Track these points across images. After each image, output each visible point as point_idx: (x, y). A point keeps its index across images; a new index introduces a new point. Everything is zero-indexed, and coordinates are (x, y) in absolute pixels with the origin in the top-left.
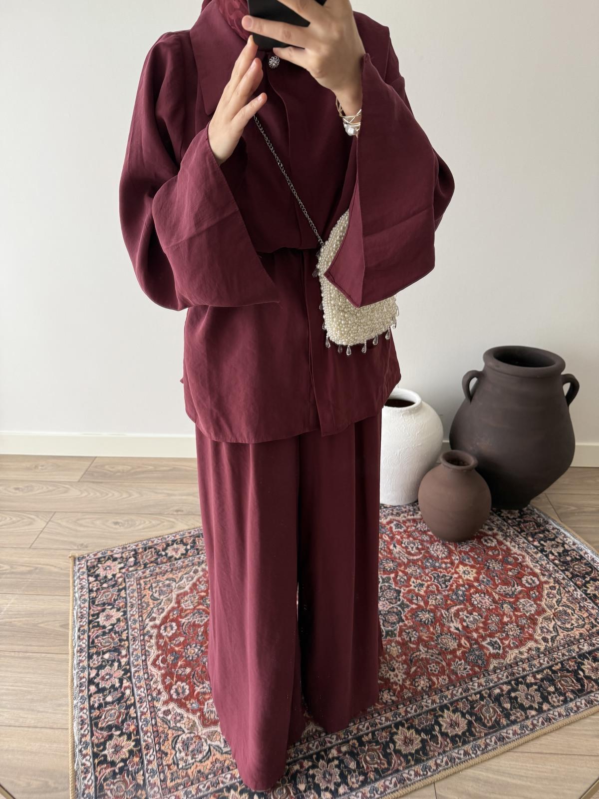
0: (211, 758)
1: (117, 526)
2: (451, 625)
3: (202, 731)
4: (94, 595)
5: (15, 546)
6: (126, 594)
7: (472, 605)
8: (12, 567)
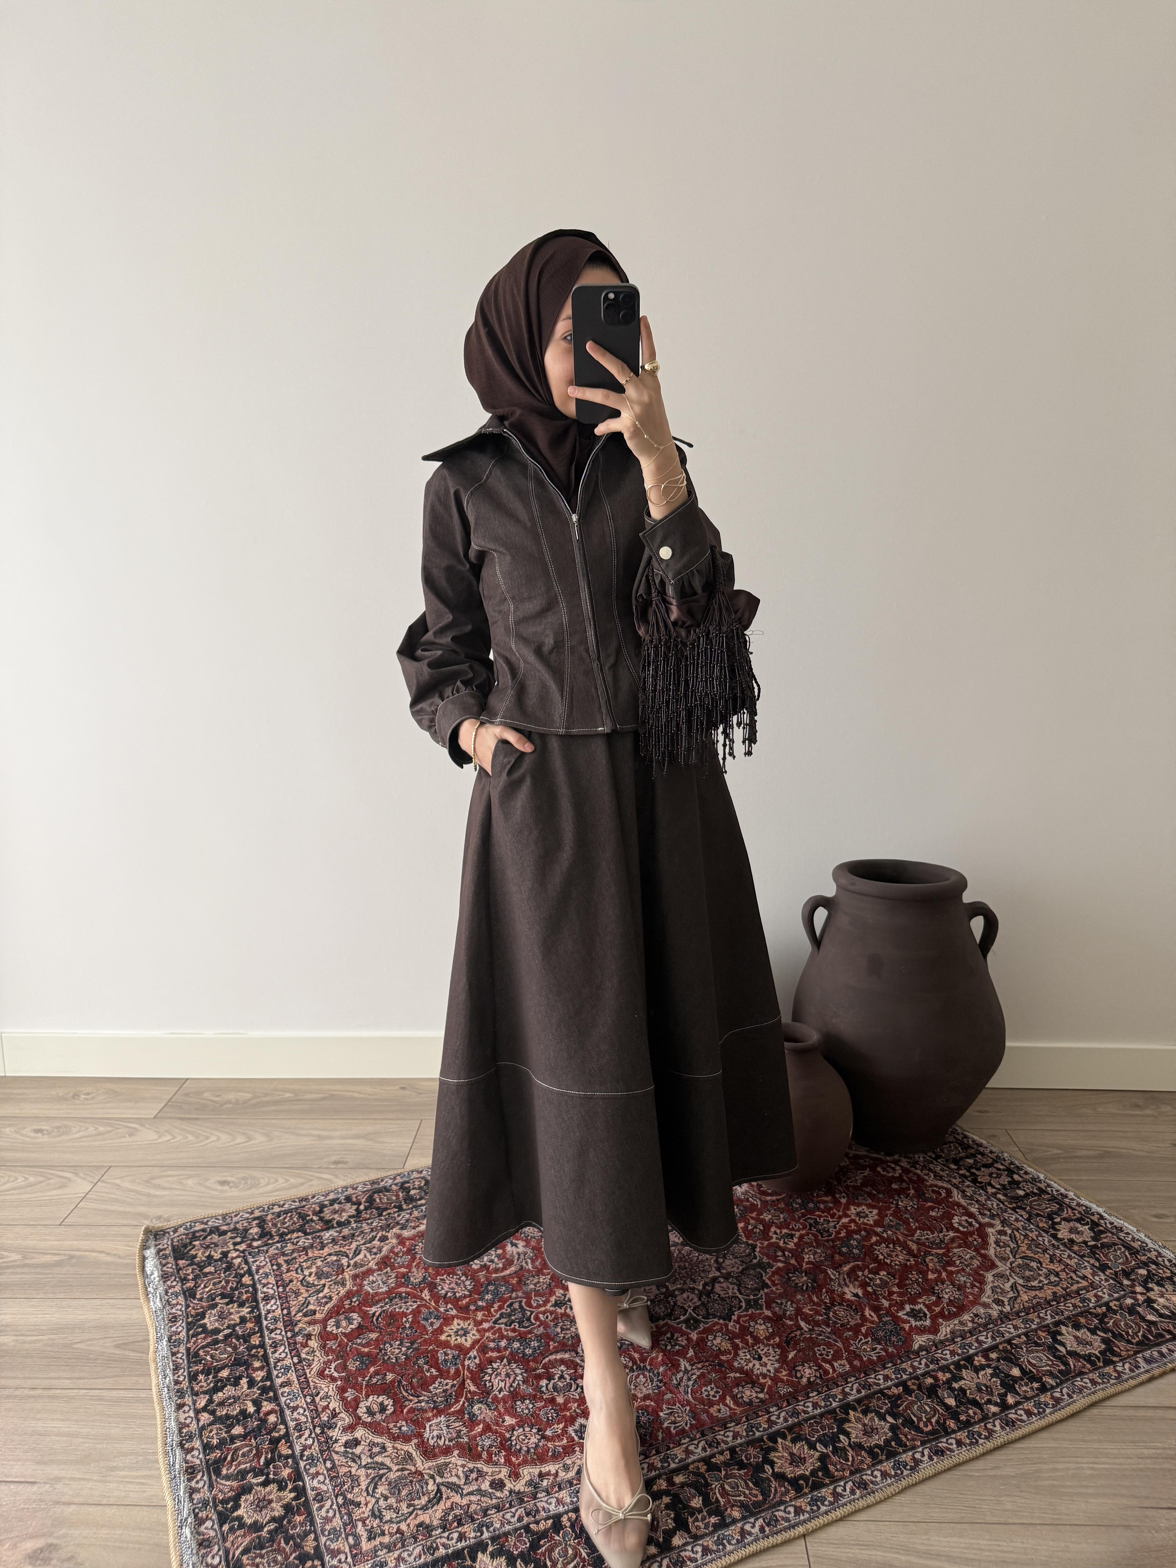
0: (442, 1503)
1: (226, 1188)
2: (846, 1290)
3: (422, 1464)
4: (191, 1284)
5: (32, 1223)
6: (253, 1279)
7: (876, 1260)
8: (25, 1258)
